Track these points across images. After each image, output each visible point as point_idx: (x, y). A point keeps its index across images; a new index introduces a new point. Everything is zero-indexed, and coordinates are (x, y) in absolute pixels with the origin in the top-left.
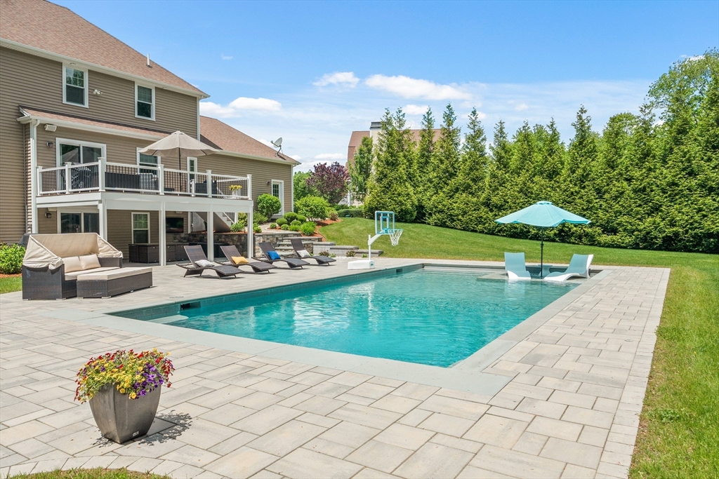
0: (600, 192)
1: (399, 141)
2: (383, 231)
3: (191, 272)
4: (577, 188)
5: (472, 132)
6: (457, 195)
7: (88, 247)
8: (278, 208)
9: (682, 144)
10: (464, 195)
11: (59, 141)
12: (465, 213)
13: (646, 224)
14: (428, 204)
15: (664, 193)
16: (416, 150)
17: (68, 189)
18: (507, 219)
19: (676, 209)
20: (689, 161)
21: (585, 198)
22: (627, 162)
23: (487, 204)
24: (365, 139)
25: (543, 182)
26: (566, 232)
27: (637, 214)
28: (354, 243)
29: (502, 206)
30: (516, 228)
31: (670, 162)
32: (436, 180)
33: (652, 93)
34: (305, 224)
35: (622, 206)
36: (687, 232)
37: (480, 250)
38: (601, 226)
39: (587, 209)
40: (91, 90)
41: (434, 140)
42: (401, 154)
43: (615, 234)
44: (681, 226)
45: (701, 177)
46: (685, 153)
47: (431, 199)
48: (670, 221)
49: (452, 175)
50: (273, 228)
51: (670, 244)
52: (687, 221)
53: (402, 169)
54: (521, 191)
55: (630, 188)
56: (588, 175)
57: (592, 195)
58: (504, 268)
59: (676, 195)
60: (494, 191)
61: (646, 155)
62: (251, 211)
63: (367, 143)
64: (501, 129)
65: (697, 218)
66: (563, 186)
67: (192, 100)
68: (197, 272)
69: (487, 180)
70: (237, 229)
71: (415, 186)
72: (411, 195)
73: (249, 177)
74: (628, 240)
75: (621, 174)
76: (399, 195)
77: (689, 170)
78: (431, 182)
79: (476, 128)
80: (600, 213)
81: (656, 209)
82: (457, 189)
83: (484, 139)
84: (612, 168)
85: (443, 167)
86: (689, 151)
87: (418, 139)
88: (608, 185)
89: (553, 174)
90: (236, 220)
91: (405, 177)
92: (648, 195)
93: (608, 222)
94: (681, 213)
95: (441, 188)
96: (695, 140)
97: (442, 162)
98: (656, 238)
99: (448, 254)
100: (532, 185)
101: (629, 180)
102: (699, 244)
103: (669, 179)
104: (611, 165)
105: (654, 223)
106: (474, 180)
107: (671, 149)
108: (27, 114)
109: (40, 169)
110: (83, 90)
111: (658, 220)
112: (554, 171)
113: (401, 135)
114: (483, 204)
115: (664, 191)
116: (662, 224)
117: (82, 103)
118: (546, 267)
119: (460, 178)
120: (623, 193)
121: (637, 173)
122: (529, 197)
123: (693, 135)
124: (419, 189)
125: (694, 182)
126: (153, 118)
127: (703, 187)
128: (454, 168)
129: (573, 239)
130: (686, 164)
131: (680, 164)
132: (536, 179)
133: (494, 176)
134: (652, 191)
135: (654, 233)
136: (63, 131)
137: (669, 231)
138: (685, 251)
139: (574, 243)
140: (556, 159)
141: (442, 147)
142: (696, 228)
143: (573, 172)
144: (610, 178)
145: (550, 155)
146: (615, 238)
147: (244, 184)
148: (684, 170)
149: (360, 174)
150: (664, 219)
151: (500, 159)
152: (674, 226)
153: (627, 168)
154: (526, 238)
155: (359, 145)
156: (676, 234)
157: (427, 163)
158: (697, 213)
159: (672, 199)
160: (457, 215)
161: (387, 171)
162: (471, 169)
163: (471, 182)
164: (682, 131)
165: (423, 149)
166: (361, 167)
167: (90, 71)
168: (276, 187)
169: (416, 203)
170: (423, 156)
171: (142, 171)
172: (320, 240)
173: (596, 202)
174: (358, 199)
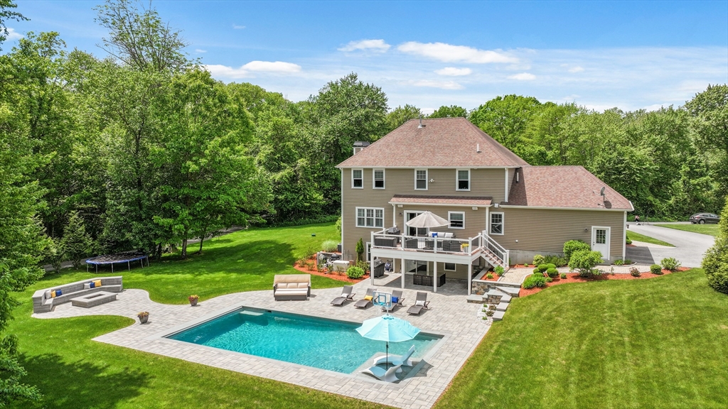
11: (406, 211)
40: (429, 180)
67: (502, 171)
110: (425, 181)
117: (424, 188)
126: (469, 189)
136: (408, 207)
167: (429, 170)
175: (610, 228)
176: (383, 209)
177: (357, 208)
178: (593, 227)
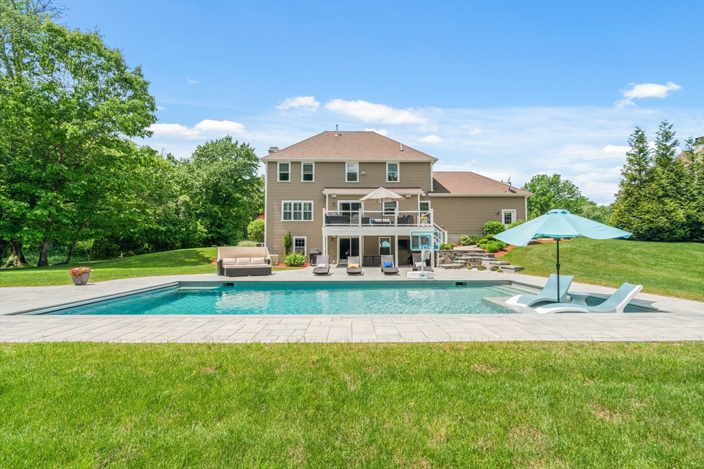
175: (515, 210)
176: (312, 202)
177: (283, 202)
178: (503, 210)
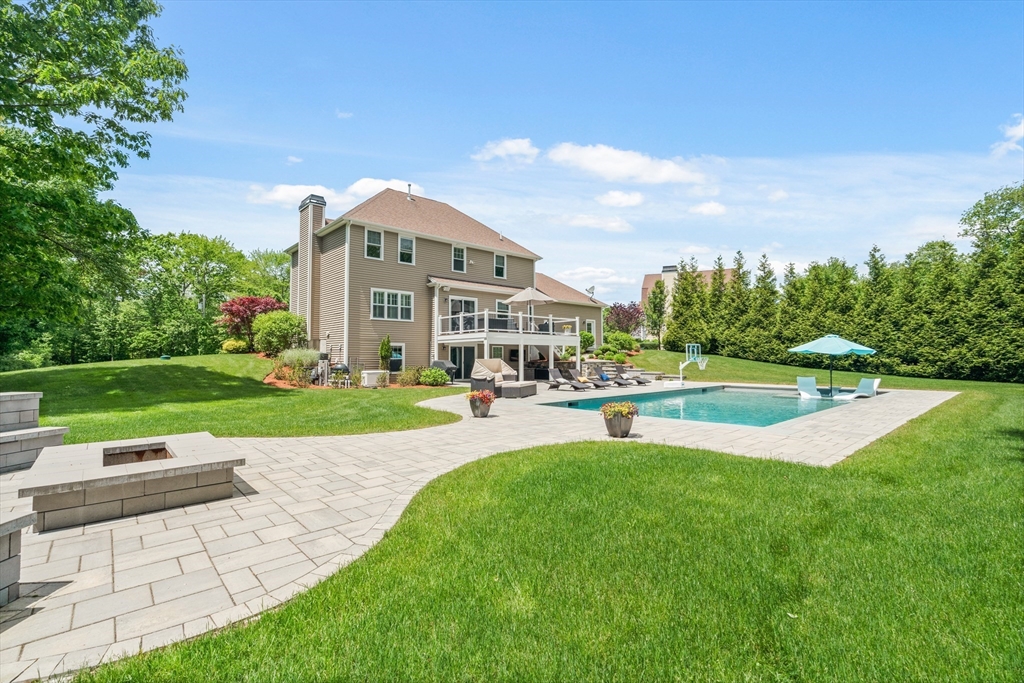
0: (897, 325)
1: (693, 284)
2: (692, 359)
3: (553, 387)
4: (872, 322)
5: (762, 273)
6: (749, 329)
7: (496, 368)
8: (593, 342)
9: (990, 277)
10: (756, 329)
11: (451, 297)
12: (757, 345)
13: (950, 355)
14: (721, 338)
15: (970, 325)
16: (708, 290)
17: (461, 330)
18: (799, 349)
19: (985, 340)
20: (997, 293)
21: (880, 330)
22: (926, 296)
23: (779, 337)
24: (657, 283)
25: (835, 317)
26: (861, 362)
27: (940, 344)
28: (660, 370)
29: (793, 338)
30: (809, 358)
31: (976, 295)
32: (728, 317)
33: (964, 221)
34: (617, 355)
35: (923, 338)
36: (999, 362)
37: (774, 376)
38: (899, 356)
39: (883, 341)
40: (468, 261)
41: (725, 282)
42: (695, 295)
43: (915, 364)
44: (991, 356)
45: (1013, 308)
46: (994, 286)
47: (723, 334)
48: (979, 352)
49: (743, 312)
50: (591, 358)
51: (980, 374)
52: (998, 352)
53: (696, 309)
54: (813, 325)
55: (931, 321)
56: (883, 309)
57: (889, 328)
58: (796, 390)
59: (984, 326)
60: (785, 325)
61: (947, 289)
62: (578, 345)
63: (660, 285)
64: (792, 269)
65: (1010, 348)
66: (856, 320)
67: (530, 261)
68: (555, 387)
69: (778, 315)
70: (565, 358)
71: (708, 322)
72: (706, 330)
73: (577, 319)
74: (930, 370)
75: (920, 308)
76: (694, 330)
77: (998, 302)
78: (723, 319)
79: (766, 270)
80: (898, 344)
81: (962, 340)
82: (749, 325)
83: (774, 280)
84: (910, 302)
85: (734, 305)
86: (997, 284)
87: (709, 281)
88: (906, 318)
89: (846, 309)
90: (564, 352)
91: (699, 315)
92: (951, 326)
93: (907, 353)
94: (992, 345)
95: (733, 324)
96: (1005, 273)
97: (733, 301)
98: (962, 368)
99: (743, 379)
100: (824, 320)
101: (929, 313)
102: (1013, 376)
103: (975, 311)
104: (910, 299)
105: (960, 353)
106: (765, 316)
107: (977, 282)
108: (434, 280)
109: (441, 317)
110: (463, 262)
111: (964, 351)
112: (847, 307)
113: (695, 279)
114: (775, 337)
115: (970, 323)
116: (969, 355)
117: (462, 270)
118: (836, 389)
119: (751, 314)
120: (923, 325)
121: (938, 307)
122: (820, 330)
123: (1001, 268)
124: (712, 325)
125: (1005, 314)
126: (505, 277)
127: (1016, 318)
128: (745, 306)
129: (869, 369)
130: (995, 297)
131: (987, 296)
132: (828, 313)
133: (784, 312)
134: (956, 323)
135: (960, 363)
136: (454, 291)
137: (977, 361)
138: (998, 381)
139: (870, 373)
140: (849, 295)
141: (733, 287)
142: (1010, 358)
143: (868, 307)
144: (907, 312)
145: (842, 291)
146: (915, 367)
147: (573, 324)
148: (992, 302)
149: (654, 312)
150: (971, 350)
151: (790, 296)
152: (983, 356)
153: (926, 302)
154: (820, 367)
155: (652, 287)
156: (986, 365)
157: (719, 301)
158: (1010, 343)
159: (980, 330)
160: (750, 347)
161: (682, 310)
162: (762, 306)
163: (762, 318)
164: (989, 265)
165: (715, 290)
166: (655, 306)
167: (468, 248)
168: (589, 325)
169: (710, 337)
170: (715, 295)
171: (499, 316)
172: (631, 367)
173: (894, 335)
174: (653, 334)
175: (594, 321)
176: (412, 294)
177: (373, 290)
178: (587, 320)
